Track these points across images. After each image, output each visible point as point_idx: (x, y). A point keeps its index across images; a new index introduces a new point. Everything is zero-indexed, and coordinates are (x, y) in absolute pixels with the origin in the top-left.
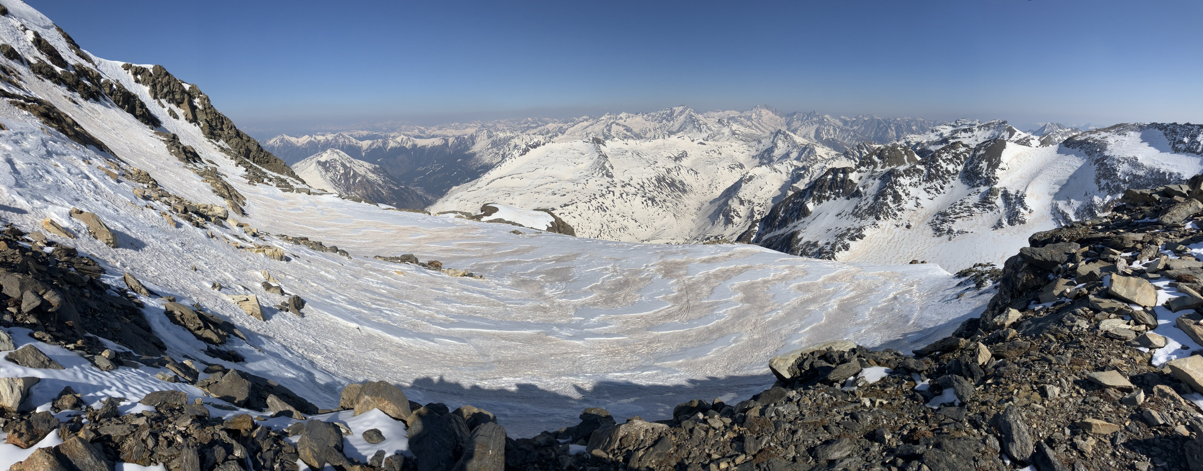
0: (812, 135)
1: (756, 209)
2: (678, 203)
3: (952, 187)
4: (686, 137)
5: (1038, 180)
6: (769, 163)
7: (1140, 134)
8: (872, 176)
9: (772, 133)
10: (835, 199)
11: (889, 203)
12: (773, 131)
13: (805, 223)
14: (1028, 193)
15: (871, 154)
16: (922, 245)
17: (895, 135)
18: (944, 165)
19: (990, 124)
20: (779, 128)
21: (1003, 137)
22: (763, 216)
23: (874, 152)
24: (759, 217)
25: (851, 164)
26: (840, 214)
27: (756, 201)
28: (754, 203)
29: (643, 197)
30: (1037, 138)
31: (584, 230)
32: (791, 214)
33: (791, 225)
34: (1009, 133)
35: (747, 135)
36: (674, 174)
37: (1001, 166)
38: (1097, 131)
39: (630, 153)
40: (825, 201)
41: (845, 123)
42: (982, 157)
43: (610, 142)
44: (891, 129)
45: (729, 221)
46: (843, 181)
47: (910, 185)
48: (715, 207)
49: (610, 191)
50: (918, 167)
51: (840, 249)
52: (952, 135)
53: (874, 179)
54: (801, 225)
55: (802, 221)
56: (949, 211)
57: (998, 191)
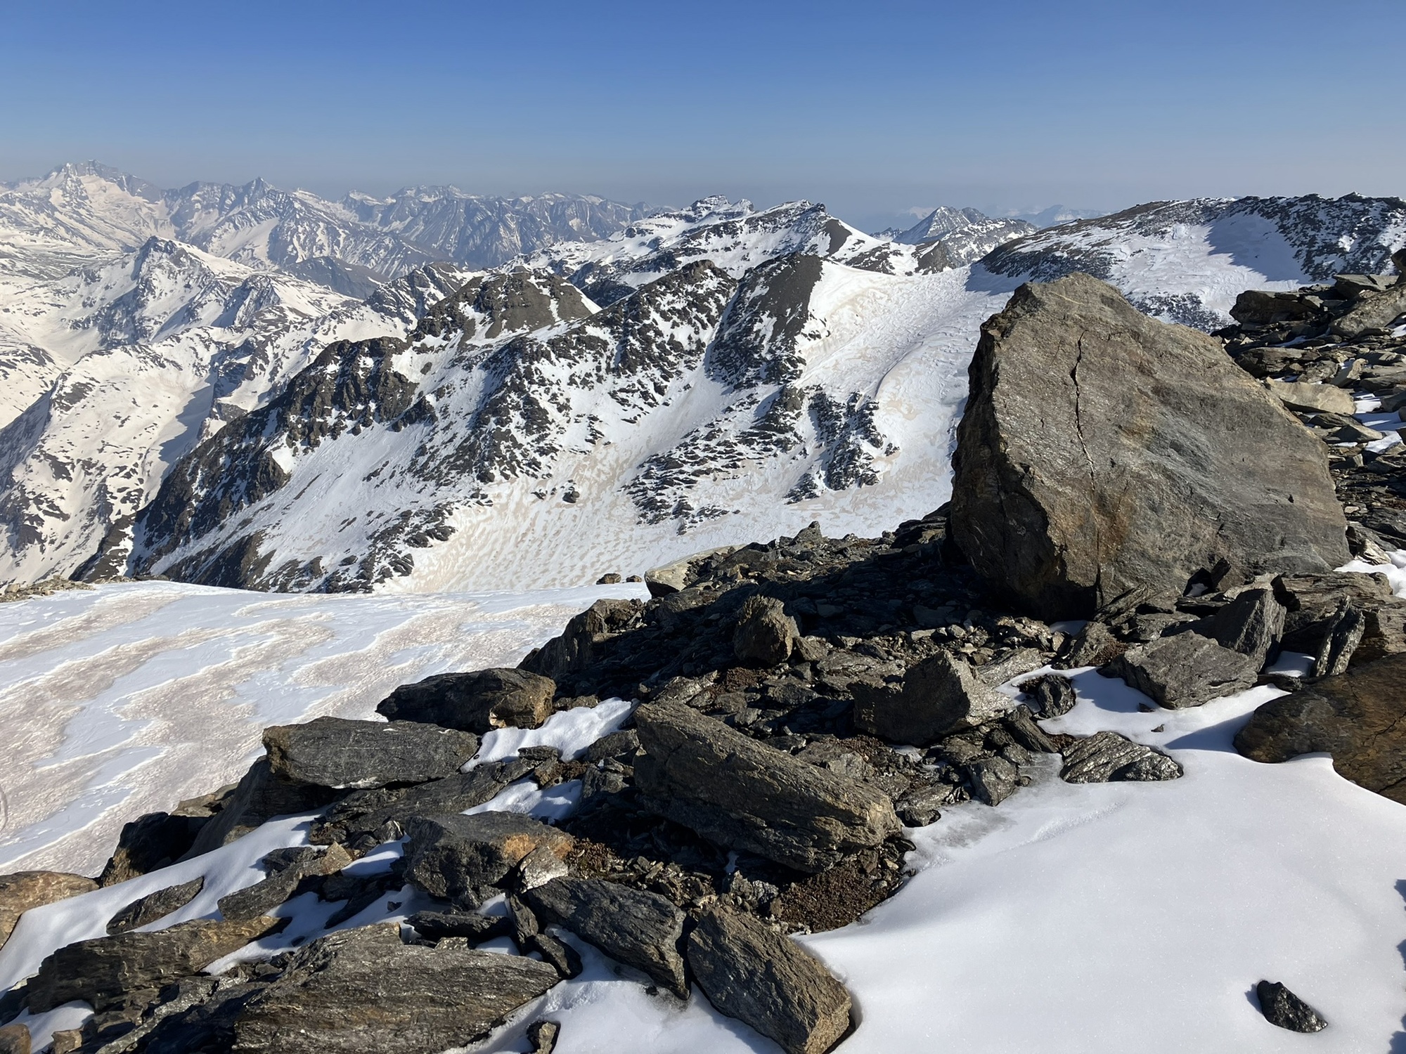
0: (262, 250)
1: (113, 484)
3: (687, 387)
5: (912, 363)
6: (133, 340)
7: (1206, 231)
8: (461, 361)
9: (128, 249)
10: (355, 431)
11: (514, 432)
12: (132, 242)
13: (275, 509)
14: (882, 399)
15: (453, 299)
16: (610, 546)
17: (519, 243)
18: (664, 326)
19: (778, 213)
20: (148, 232)
21: (814, 249)
22: (142, 505)
23: (463, 293)
24: (128, 509)
25: (396, 329)
26: (375, 474)
27: (110, 460)
28: (102, 469)
30: (907, 250)
32: (227, 487)
33: (231, 521)
34: (828, 238)
35: (42, 258)
37: (809, 327)
38: (1080, 225)
40: (325, 441)
41: (365, 211)
42: (761, 304)
44: (507, 227)
45: (24, 535)
46: (375, 377)
47: (572, 382)
50: (591, 331)
51: (385, 574)
52: (683, 243)
53: (469, 368)
54: (264, 517)
55: (265, 503)
56: (677, 454)
57: (802, 395)
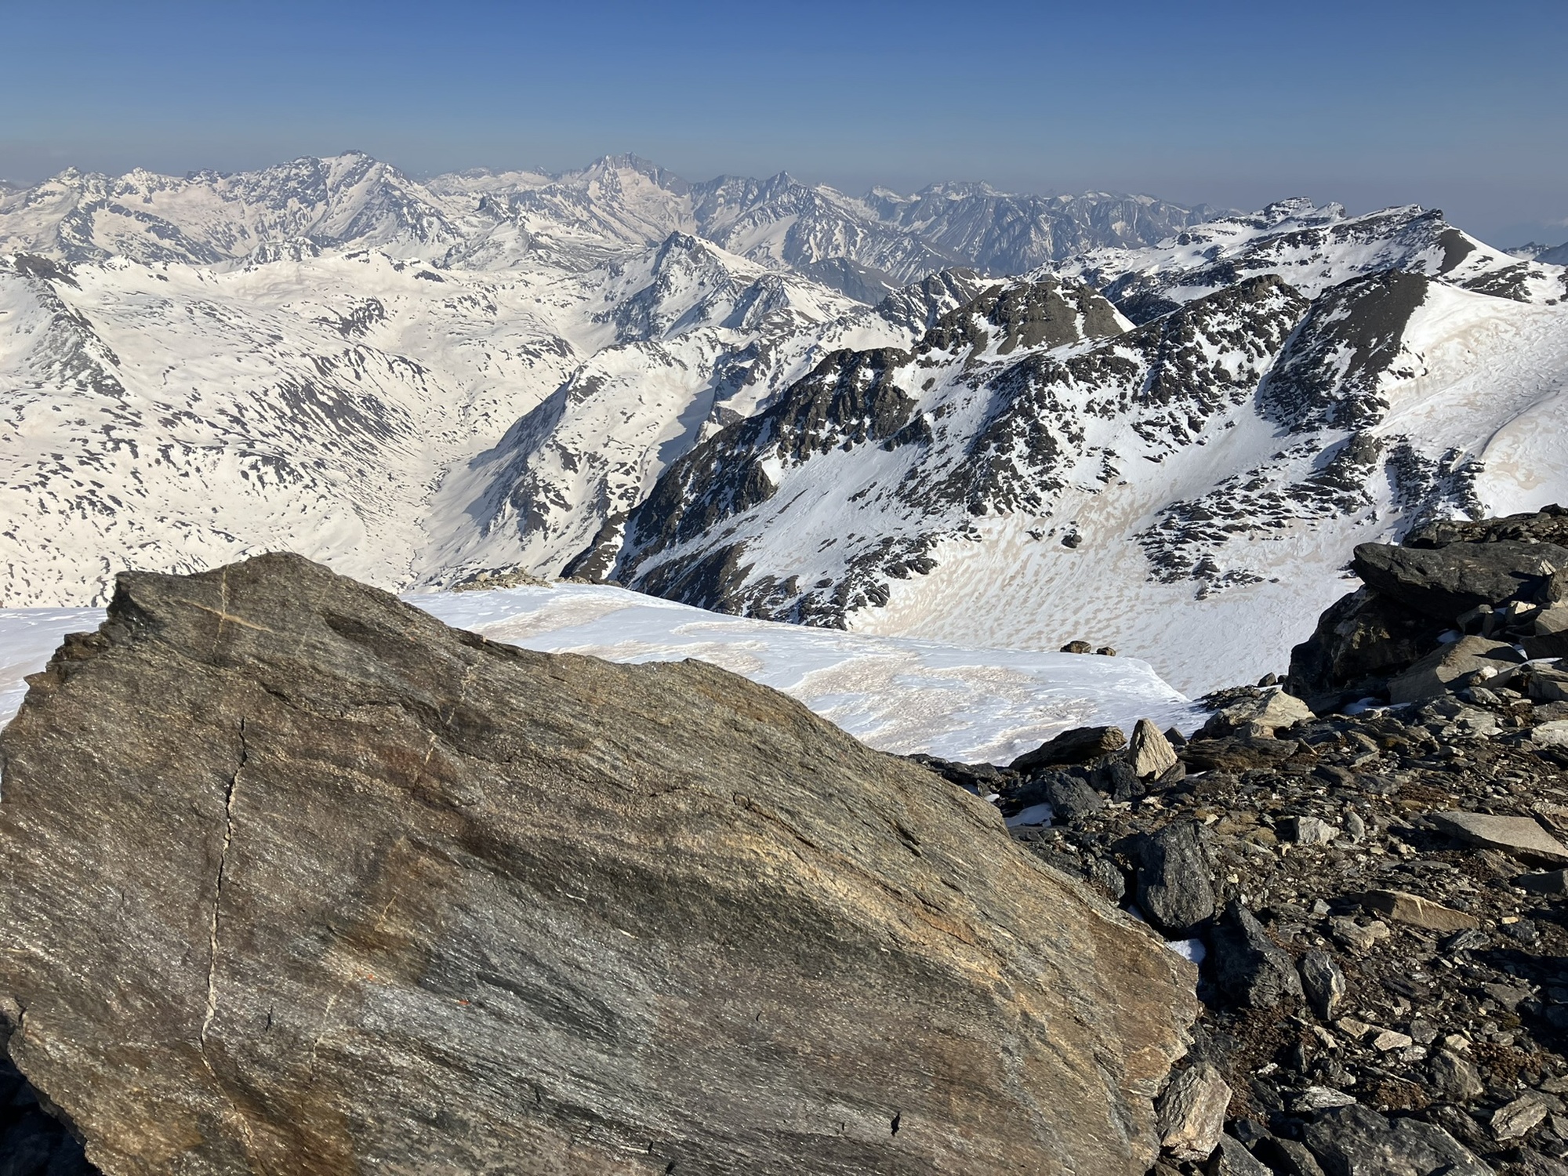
0: (777, 248)
1: (614, 479)
2: (366, 468)
3: (1229, 425)
4: (374, 255)
5: (1539, 417)
6: (646, 338)
8: (966, 379)
9: (651, 244)
10: (846, 447)
11: (1015, 462)
12: (655, 238)
13: (758, 521)
14: (1490, 460)
15: (967, 309)
16: (1111, 603)
17: (1051, 249)
18: (1210, 351)
20: (672, 227)
21: (1420, 264)
22: (637, 502)
23: (978, 303)
24: (623, 506)
25: (902, 339)
26: (862, 494)
27: (612, 455)
28: (605, 463)
29: (244, 454)
30: (1553, 272)
31: (37, 584)
32: (716, 493)
33: (716, 528)
34: (1442, 253)
35: (574, 250)
36: (343, 375)
37: (1399, 362)
39: (179, 310)
40: (815, 455)
41: (887, 209)
42: (1339, 331)
43: (95, 270)
44: (1039, 229)
45: (532, 520)
46: (874, 391)
47: (1089, 409)
48: (485, 479)
49: (117, 443)
50: (1120, 351)
51: (859, 602)
52: (1247, 254)
53: (974, 386)
54: (747, 528)
55: (749, 514)
56: (1207, 504)
57: (1379, 446)
